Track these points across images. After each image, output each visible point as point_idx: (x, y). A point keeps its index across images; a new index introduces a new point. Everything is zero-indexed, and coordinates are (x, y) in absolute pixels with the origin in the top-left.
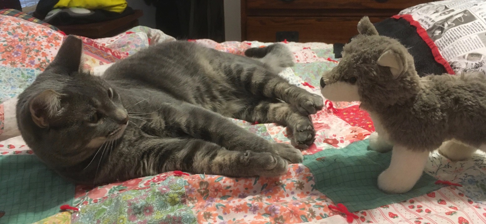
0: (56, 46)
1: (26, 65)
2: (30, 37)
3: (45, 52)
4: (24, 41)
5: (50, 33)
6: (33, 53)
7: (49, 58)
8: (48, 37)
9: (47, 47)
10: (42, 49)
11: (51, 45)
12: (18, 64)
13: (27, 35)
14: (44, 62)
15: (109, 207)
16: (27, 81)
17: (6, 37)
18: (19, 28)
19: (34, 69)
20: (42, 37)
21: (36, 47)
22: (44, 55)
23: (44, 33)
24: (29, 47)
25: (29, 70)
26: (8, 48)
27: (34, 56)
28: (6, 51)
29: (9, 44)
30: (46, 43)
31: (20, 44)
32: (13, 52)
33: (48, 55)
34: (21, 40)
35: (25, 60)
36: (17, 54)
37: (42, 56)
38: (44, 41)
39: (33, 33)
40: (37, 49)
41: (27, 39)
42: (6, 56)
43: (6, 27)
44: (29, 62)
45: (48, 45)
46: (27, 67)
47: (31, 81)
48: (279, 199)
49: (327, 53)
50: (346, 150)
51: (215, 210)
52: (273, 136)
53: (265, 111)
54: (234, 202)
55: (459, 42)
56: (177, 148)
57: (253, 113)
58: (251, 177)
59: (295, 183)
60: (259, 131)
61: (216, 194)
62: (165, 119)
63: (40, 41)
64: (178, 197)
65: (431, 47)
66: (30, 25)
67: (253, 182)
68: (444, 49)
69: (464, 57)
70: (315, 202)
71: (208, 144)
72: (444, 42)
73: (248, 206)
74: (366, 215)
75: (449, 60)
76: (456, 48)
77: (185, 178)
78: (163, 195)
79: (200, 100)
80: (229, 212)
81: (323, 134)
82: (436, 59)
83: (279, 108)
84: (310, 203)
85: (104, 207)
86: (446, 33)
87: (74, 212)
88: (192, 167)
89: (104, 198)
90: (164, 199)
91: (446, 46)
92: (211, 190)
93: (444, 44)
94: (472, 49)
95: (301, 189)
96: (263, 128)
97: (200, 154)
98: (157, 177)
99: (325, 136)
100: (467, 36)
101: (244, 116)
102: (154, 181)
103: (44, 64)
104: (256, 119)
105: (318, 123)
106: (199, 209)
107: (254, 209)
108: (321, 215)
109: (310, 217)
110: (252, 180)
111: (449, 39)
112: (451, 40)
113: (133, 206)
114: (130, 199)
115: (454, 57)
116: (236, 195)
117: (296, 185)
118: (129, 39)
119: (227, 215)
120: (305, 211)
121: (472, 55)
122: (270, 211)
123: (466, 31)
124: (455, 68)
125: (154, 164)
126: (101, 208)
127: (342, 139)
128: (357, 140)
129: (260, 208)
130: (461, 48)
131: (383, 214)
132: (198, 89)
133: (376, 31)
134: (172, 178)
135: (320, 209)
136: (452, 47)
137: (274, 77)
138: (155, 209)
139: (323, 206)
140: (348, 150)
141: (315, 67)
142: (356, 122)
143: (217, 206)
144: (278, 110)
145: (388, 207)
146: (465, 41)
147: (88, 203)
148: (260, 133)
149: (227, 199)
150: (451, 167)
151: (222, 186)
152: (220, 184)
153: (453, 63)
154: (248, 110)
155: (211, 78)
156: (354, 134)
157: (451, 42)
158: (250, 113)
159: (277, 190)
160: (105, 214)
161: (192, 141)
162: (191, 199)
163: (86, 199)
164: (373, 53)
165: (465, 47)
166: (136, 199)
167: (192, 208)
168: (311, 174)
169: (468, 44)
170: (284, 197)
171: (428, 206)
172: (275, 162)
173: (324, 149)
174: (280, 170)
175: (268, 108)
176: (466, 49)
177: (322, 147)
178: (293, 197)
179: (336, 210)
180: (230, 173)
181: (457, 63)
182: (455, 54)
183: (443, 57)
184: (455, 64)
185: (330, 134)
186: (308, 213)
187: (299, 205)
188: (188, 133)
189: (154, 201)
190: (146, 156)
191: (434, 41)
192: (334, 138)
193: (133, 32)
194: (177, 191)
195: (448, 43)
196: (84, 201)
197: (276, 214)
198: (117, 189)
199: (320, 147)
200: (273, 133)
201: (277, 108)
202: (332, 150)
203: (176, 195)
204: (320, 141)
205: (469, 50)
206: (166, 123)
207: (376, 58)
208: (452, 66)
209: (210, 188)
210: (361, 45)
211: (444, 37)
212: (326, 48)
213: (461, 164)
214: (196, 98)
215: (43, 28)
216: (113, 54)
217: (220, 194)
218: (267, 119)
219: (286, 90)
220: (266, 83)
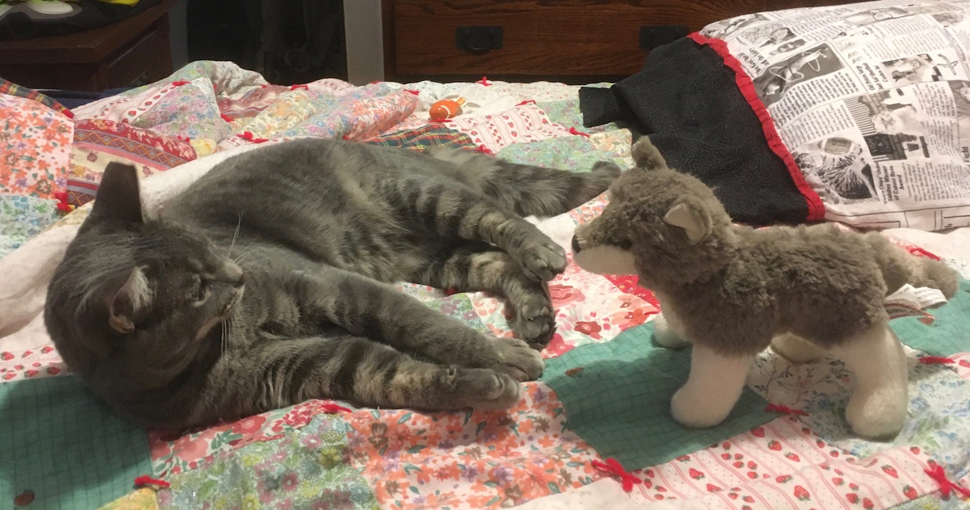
0: (62, 145)
1: (10, 189)
2: (12, 131)
3: (42, 159)
4: (2, 139)
5: (49, 120)
6: (22, 164)
7: (52, 171)
8: (45, 128)
9: (47, 148)
10: (38, 154)
11: (53, 143)
13: (7, 127)
14: (43, 180)
15: (220, 477)
16: (17, 220)
19: (27, 195)
20: (34, 129)
21: (26, 151)
22: (43, 165)
23: (39, 120)
24: (14, 151)
25: (18, 197)
27: (25, 170)
30: (44, 142)
33: (49, 165)
35: (9, 179)
37: (40, 169)
38: (39, 137)
39: (17, 122)
40: (29, 155)
44: (17, 183)
45: (47, 145)
46: (13, 191)
47: (23, 219)
48: (508, 450)
49: (568, 111)
50: (614, 345)
51: (403, 476)
52: (484, 319)
53: (464, 268)
54: (435, 461)
55: (811, 115)
56: (322, 356)
57: (443, 274)
58: (457, 411)
59: (533, 420)
60: (458, 309)
61: (400, 443)
62: (299, 304)
63: (31, 138)
64: (337, 454)
65: (761, 119)
66: (8, 104)
67: (462, 421)
68: (785, 125)
69: (819, 145)
70: (569, 456)
71: (377, 346)
72: (785, 111)
73: (459, 468)
74: (653, 476)
75: (793, 149)
76: (806, 127)
77: (346, 419)
78: (312, 453)
79: (351, 255)
80: (428, 480)
81: (573, 313)
82: (770, 144)
83: (489, 265)
84: (563, 460)
85: (211, 477)
86: (787, 93)
87: (161, 489)
88: (354, 392)
89: (207, 458)
90: (314, 459)
91: (787, 119)
92: (391, 438)
93: (786, 116)
94: (833, 131)
95: (545, 431)
96: (466, 303)
97: (365, 369)
98: (293, 413)
99: (576, 317)
100: (825, 102)
101: (426, 277)
102: (289, 423)
103: (43, 185)
104: (448, 284)
105: (561, 287)
106: (377, 476)
107: (471, 474)
108: (581, 479)
109: (562, 483)
110: (459, 418)
111: (793, 105)
112: (797, 107)
113: (264, 477)
114: (258, 462)
115: (801, 143)
116: (434, 444)
117: (535, 424)
119: (425, 484)
120: (554, 474)
121: (834, 141)
122: (497, 476)
123: (824, 91)
124: (803, 166)
125: (284, 387)
126: (207, 480)
127: (607, 322)
128: (633, 324)
129: (479, 472)
130: (815, 127)
131: (679, 472)
132: (348, 236)
133: (662, 161)
134: (322, 418)
135: (578, 469)
136: (798, 123)
137: (478, 203)
138: (301, 477)
139: (583, 464)
140: (617, 345)
142: (629, 281)
143: (406, 469)
144: (487, 268)
145: (688, 459)
146: (821, 113)
147: (182, 470)
148: (461, 312)
149: (420, 452)
150: (791, 375)
151: (411, 431)
152: (407, 428)
153: (799, 156)
154: (434, 268)
155: (369, 217)
156: (626, 310)
157: (798, 113)
158: (436, 274)
159: (505, 434)
160: (215, 490)
161: (347, 342)
162: (359, 455)
163: (174, 461)
164: (657, 205)
165: (821, 124)
166: (268, 463)
167: (362, 472)
168: (560, 402)
169: (827, 119)
170: (515, 446)
171: (752, 456)
172: (501, 386)
173: (576, 345)
175: (469, 264)
176: (824, 129)
177: (574, 342)
178: (532, 446)
179: (605, 470)
180: (423, 405)
181: (808, 157)
182: (804, 138)
183: (783, 141)
184: (803, 159)
185: (584, 311)
186: (560, 477)
187: (545, 464)
188: (339, 324)
189: (298, 465)
191: (767, 107)
192: (592, 319)
194: (335, 444)
195: (792, 113)
196: (173, 466)
197: (507, 482)
198: (225, 439)
199: (570, 341)
200: (484, 313)
201: (487, 263)
202: (592, 346)
203: (333, 451)
204: (569, 328)
205: (829, 132)
206: (301, 311)
207: (662, 213)
208: (798, 161)
209: (390, 434)
211: (784, 101)
212: (564, 99)
213: (808, 370)
214: (344, 254)
215: (33, 109)
216: (166, 147)
217: (408, 444)
218: (468, 285)
219: (499, 227)
220: (463, 216)
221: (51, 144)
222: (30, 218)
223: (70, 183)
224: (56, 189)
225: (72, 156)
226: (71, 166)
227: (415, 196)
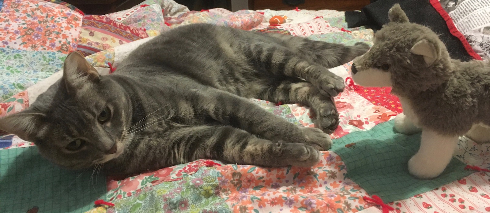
0: (76, 27)
1: (47, 48)
2: (49, 19)
3: (65, 33)
4: (44, 23)
5: (69, 14)
6: (53, 35)
7: (70, 40)
8: (67, 18)
9: (67, 28)
10: (62, 31)
11: (71, 26)
12: (39, 47)
13: (47, 17)
14: (64, 44)
15: (143, 201)
16: (49, 64)
17: (26, 20)
18: (38, 9)
19: (55, 52)
20: (61, 18)
21: (56, 29)
22: (65, 37)
23: (64, 14)
24: (49, 29)
25: (51, 52)
26: (28, 31)
27: (55, 39)
28: (26, 34)
29: (29, 27)
30: (66, 25)
31: (39, 26)
32: (34, 35)
33: (68, 37)
34: (40, 22)
35: (46, 43)
36: (37, 36)
37: (63, 38)
38: (63, 23)
39: (52, 14)
40: (57, 31)
41: (46, 21)
42: (26, 39)
43: (24, 9)
44: (50, 45)
45: (68, 26)
46: (48, 50)
47: (53, 64)
48: (312, 189)
49: (340, 22)
50: (372, 132)
51: (251, 203)
52: (297, 118)
53: (287, 91)
54: (269, 195)
55: (474, 15)
56: (207, 136)
57: (275, 93)
58: (283, 167)
59: (327, 172)
60: (283, 113)
61: (249, 184)
62: (193, 107)
63: (59, 23)
64: (212, 189)
65: (446, 19)
66: (48, 6)
67: (285, 172)
68: (459, 22)
69: (480, 30)
70: (349, 193)
71: (238, 131)
72: (459, 14)
73: (283, 199)
74: (401, 206)
75: (465, 33)
76: (472, 22)
77: (218, 169)
78: (197, 188)
79: (224, 82)
80: (265, 206)
81: (348, 115)
82: (451, 31)
83: (301, 89)
84: (345, 195)
85: (138, 201)
86: (460, 5)
87: (109, 207)
88: (223, 155)
89: (137, 191)
90: (198, 192)
91: (460, 18)
92: (244, 181)
93: (459, 17)
94: (487, 23)
95: (334, 178)
96: (287, 110)
97: (230, 143)
98: (188, 166)
99: (349, 118)
100: (481, 9)
101: (266, 96)
102: (186, 172)
103: (65, 47)
104: (278, 99)
105: (340, 102)
106: (235, 202)
107: (290, 203)
108: (357, 207)
109: (346, 210)
110: (284, 170)
111: (463, 11)
112: (466, 12)
113: (168, 202)
114: (165, 193)
115: (469, 30)
116: (269, 185)
117: (328, 175)
118: (145, 13)
119: (263, 208)
120: (341, 204)
121: (487, 28)
122: (306, 204)
123: (480, 3)
124: (471, 42)
125: (184, 153)
126: (136, 203)
127: (367, 120)
128: (382, 121)
129: (295, 202)
130: (476, 21)
131: (417, 204)
132: (222, 72)
133: (407, 18)
134: (204, 169)
135: (355, 201)
136: (466, 20)
137: (294, 56)
138: (190, 202)
139: (358, 198)
140: (374, 132)
141: (330, 39)
142: (378, 100)
143: (252, 199)
144: (300, 91)
145: (421, 196)
146: (480, 15)
147: (122, 197)
148: (285, 114)
149: (260, 190)
150: (477, 150)
151: (255, 177)
152: (253, 175)
153: (468, 36)
154: (270, 91)
156: (377, 114)
157: (466, 15)
158: (272, 94)
159: (310, 180)
160: (140, 209)
161: (220, 129)
162: (225, 191)
163: (119, 192)
164: (406, 42)
165: (480, 20)
166: (171, 194)
167: (226, 201)
168: (343, 162)
169: (483, 17)
170: (317, 187)
171: (460, 195)
172: (308, 153)
173: (350, 132)
174: (313, 160)
175: (290, 89)
176: (482, 22)
177: (349, 130)
178: (326, 187)
179: (372, 202)
180: (262, 163)
181: (473, 37)
182: (471, 27)
183: (458, 30)
184: (471, 38)
185: (354, 115)
186: (344, 205)
187: (335, 197)
188: (216, 119)
189: (189, 195)
190: (176, 146)
191: (448, 13)
192: (358, 119)
193: (147, 4)
194: (211, 184)
195: (463, 15)
196: (118, 195)
197: (312, 208)
198: (149, 180)
199: (347, 130)
200: (298, 115)
201: (299, 88)
202: (359, 132)
203: (210, 188)
204: (346, 123)
205: (484, 24)
206: (195, 111)
207: (410, 47)
208: (467, 39)
209: (243, 178)
210: (394, 33)
211: (458, 9)
212: (337, 17)
213: (487, 147)
214: (220, 81)
215: (61, 8)
216: (132, 31)
217: (253, 184)
218: (289, 100)
219: (306, 69)
220: (286, 63)
221: (69, 26)
222: (56, 63)
223: (79, 46)
224: (71, 49)
225: (80, 33)
226: (80, 38)
227: (260, 52)
